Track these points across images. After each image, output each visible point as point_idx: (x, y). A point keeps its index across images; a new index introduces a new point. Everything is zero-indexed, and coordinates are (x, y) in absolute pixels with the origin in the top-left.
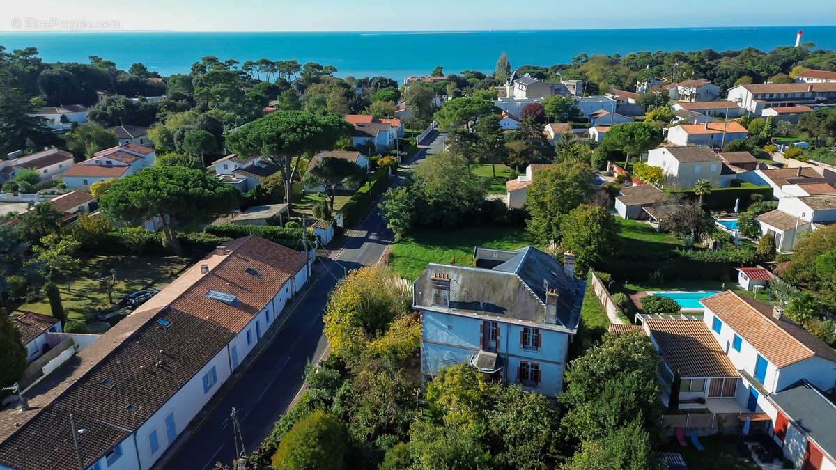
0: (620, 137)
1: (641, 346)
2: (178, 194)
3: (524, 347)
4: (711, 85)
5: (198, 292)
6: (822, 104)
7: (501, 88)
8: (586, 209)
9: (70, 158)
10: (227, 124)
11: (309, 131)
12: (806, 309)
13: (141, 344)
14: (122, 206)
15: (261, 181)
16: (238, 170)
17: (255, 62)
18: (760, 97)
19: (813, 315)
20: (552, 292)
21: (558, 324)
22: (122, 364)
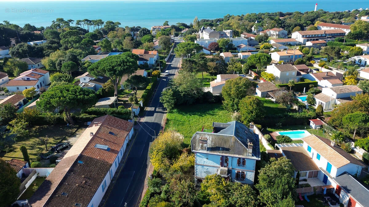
0: (255, 60)
1: (287, 164)
2: (73, 99)
3: (238, 165)
4: (284, 30)
5: (92, 146)
6: (329, 39)
7: (197, 33)
8: (250, 98)
9: (7, 76)
10: (78, 55)
11: (127, 65)
12: (339, 138)
13: (74, 174)
14: (48, 106)
15: (102, 85)
16: (91, 81)
17: (82, 20)
18: (305, 36)
19: (343, 140)
20: (250, 143)
21: (253, 156)
22: (68, 184)
